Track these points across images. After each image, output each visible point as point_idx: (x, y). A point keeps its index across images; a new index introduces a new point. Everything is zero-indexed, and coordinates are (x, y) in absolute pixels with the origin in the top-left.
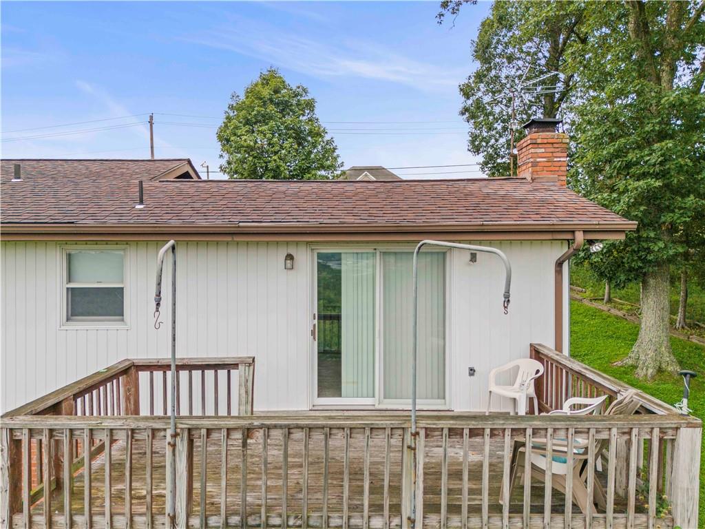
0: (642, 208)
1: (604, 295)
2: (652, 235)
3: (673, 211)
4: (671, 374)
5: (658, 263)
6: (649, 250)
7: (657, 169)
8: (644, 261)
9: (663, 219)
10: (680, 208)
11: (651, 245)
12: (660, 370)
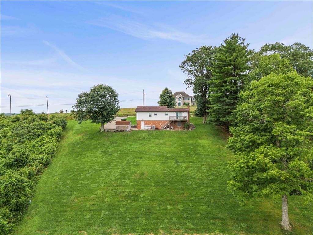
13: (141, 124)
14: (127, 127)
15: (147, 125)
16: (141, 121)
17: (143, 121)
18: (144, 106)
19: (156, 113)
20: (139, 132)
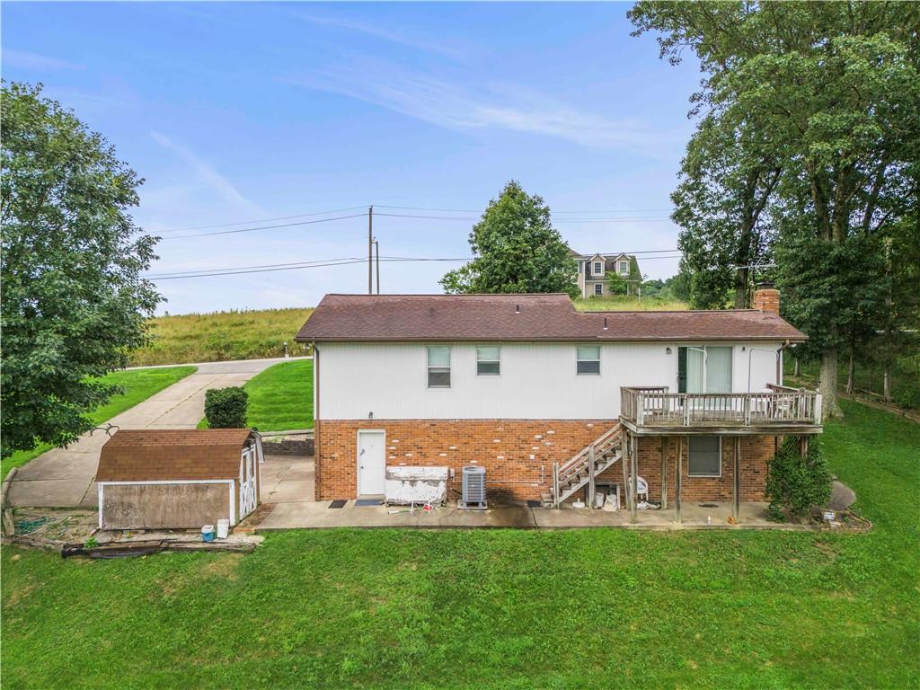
0: (819, 315)
1: (794, 371)
2: (825, 331)
3: (837, 317)
4: (837, 418)
5: (829, 348)
6: (824, 341)
7: (828, 292)
8: (821, 347)
9: (832, 321)
10: (842, 315)
11: (824, 337)
12: (831, 416)
13: (353, 453)
14: (210, 494)
15: (409, 463)
16: (355, 426)
17: (371, 424)
18: (374, 292)
19: (488, 355)
20: (331, 550)
